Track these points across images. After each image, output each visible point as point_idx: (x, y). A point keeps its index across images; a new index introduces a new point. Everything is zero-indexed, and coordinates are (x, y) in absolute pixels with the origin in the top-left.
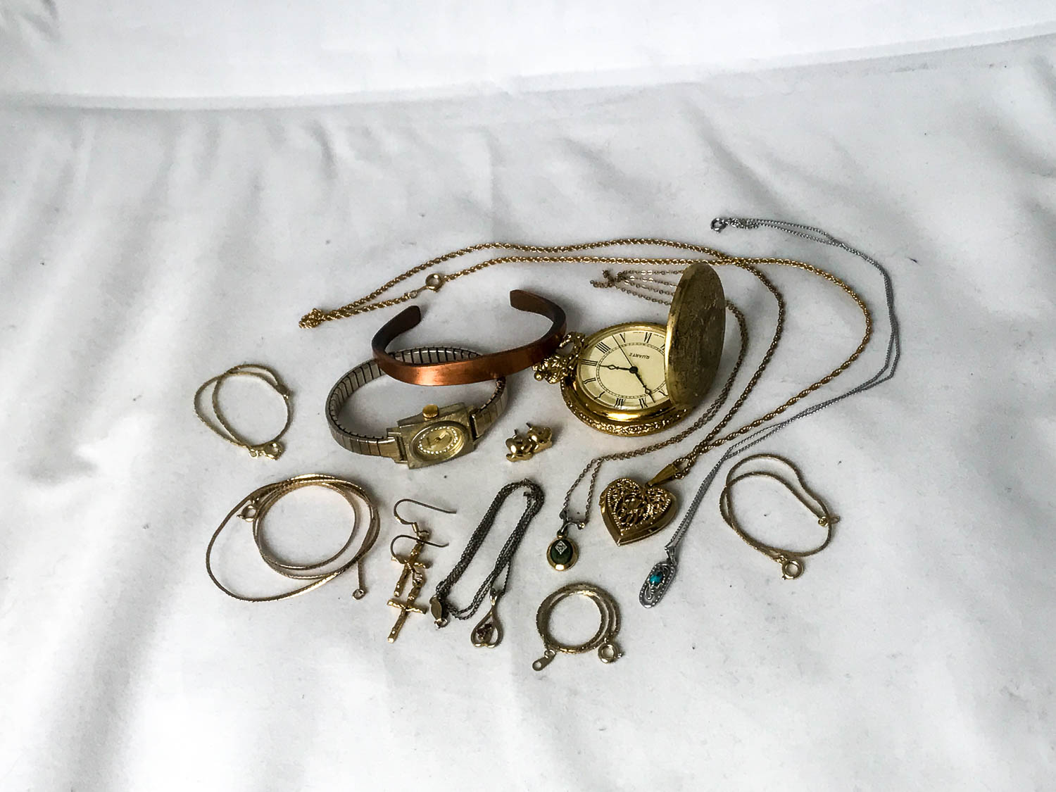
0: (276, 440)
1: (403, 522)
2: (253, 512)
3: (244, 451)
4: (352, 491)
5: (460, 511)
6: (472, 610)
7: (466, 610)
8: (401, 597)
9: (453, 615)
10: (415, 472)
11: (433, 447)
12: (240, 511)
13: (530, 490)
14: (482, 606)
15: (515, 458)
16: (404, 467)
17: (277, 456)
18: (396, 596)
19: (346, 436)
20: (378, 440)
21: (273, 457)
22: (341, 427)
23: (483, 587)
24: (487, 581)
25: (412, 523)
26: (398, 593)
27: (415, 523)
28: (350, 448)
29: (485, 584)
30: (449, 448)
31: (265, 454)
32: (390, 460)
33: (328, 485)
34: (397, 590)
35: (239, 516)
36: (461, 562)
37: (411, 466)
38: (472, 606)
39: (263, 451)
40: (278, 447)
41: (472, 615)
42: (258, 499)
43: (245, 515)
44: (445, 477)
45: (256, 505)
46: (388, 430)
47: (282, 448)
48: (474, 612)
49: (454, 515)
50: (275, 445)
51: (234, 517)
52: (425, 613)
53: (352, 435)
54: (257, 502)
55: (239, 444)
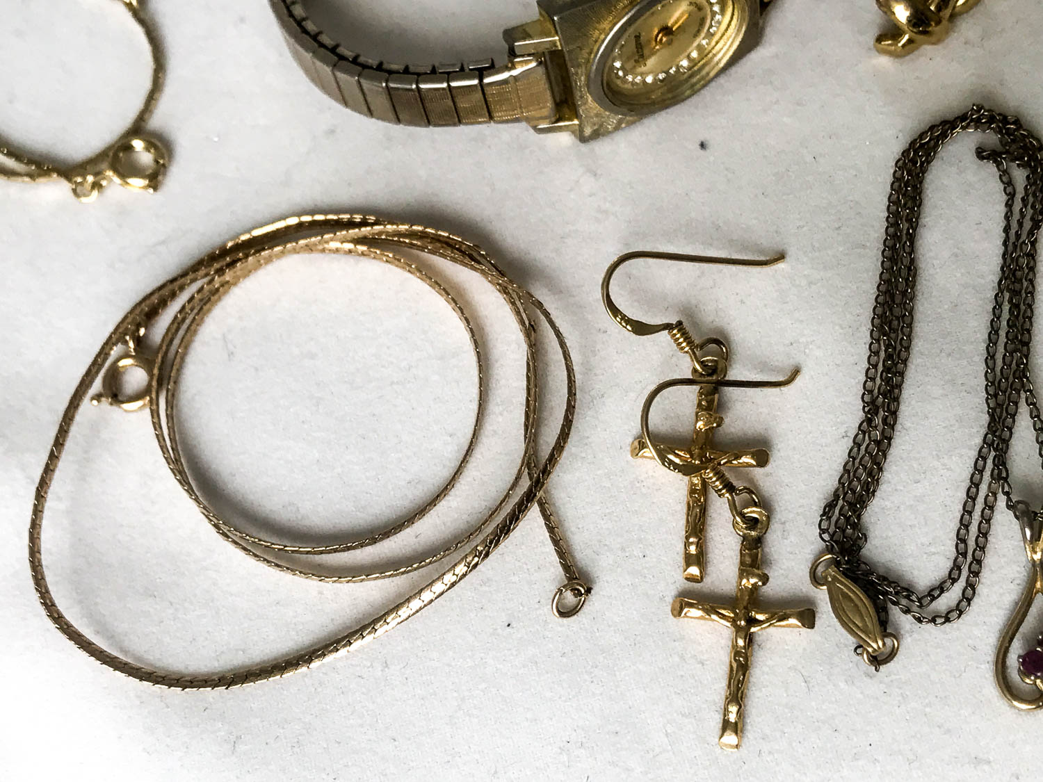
0: (138, 128)
1: (641, 329)
2: (136, 377)
3: (55, 190)
4: (432, 252)
5: (792, 252)
6: (961, 584)
7: (941, 588)
8: (707, 580)
9: (907, 611)
10: (602, 147)
11: (651, 62)
12: (97, 385)
13: (991, 138)
14: (991, 561)
15: (910, 41)
16: (564, 139)
17: (155, 178)
18: (690, 579)
19: (368, 78)
20: (481, 73)
21: (145, 182)
22: (342, 50)
23: (971, 497)
24: (978, 470)
25: (668, 327)
26: (694, 570)
27: (680, 323)
28: (391, 115)
29: (975, 484)
30: (694, 54)
31: (117, 180)
32: (521, 131)
33: (350, 246)
34: (689, 560)
35: (98, 397)
36: (869, 421)
37: (588, 131)
38: (956, 567)
39: (110, 173)
40: (150, 145)
41: (967, 598)
42: (142, 331)
43: (114, 392)
44: (703, 146)
45: (144, 353)
46: (511, 35)
47: (162, 146)
48: (971, 586)
49: (781, 266)
50: (138, 144)
51: (88, 407)
52: (812, 626)
53: (390, 72)
54: (139, 341)
55: (31, 176)
